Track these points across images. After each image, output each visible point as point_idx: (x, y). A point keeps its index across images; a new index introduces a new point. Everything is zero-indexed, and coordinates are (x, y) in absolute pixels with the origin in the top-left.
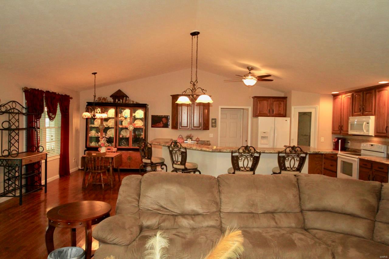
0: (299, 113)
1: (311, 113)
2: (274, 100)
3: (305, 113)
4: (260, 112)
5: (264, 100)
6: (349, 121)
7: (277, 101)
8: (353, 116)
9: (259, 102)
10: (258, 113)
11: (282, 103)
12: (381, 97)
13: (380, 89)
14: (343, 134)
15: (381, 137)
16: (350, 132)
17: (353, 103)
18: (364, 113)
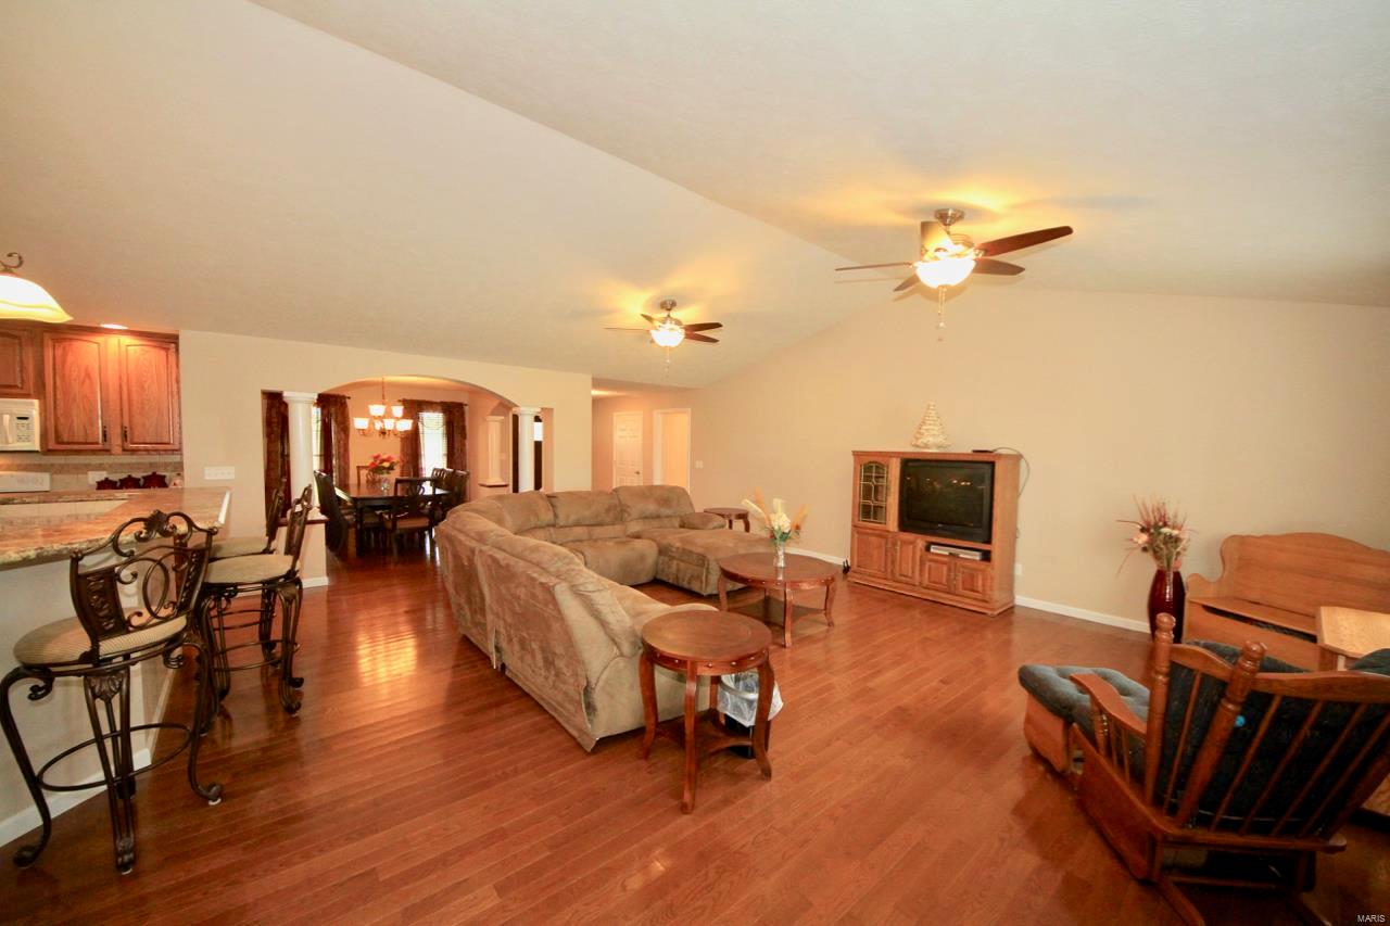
12: (69, 356)
13: (62, 336)
15: (77, 452)
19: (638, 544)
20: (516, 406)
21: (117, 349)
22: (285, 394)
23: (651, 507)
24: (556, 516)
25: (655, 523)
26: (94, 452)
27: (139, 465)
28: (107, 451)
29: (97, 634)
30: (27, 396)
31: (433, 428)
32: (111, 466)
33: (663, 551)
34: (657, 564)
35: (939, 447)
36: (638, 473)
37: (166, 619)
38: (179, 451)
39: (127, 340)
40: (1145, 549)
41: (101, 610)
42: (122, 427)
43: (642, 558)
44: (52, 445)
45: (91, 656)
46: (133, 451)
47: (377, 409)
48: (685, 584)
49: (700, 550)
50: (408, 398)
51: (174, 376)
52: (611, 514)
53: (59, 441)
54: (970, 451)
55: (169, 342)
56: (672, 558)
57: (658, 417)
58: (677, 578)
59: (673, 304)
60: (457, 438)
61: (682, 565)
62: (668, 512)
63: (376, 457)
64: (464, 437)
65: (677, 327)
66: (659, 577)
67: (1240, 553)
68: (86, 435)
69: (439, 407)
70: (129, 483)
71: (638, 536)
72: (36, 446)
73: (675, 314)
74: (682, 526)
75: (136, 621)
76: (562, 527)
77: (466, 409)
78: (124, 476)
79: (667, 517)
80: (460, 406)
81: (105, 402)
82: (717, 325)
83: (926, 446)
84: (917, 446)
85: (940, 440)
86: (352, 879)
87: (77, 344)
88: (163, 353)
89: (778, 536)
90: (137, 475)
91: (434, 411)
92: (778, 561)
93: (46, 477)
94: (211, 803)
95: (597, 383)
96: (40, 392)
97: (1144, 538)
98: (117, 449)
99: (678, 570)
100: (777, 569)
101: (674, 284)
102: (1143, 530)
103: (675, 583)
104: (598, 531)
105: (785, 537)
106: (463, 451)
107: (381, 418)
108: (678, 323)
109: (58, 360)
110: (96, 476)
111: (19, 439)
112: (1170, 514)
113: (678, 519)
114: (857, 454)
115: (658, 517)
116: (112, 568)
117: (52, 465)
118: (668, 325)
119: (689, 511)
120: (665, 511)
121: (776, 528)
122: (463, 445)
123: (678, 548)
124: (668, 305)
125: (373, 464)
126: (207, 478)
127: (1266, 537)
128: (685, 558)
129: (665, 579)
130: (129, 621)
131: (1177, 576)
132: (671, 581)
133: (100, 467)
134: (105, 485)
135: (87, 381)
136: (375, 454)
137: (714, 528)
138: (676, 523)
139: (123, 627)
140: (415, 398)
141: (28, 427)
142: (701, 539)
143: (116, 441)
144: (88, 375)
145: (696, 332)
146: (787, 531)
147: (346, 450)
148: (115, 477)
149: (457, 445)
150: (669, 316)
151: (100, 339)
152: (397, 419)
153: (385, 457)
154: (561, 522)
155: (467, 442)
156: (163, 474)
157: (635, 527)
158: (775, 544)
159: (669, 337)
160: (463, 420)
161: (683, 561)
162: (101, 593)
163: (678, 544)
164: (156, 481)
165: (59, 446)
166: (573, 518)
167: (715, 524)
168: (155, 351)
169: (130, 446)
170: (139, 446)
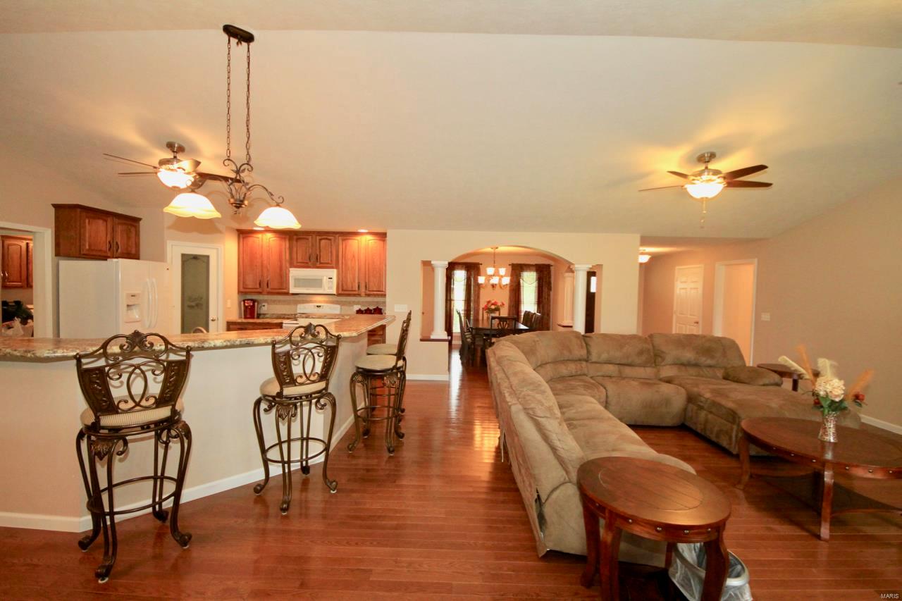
0: (183, 255)
1: (208, 257)
2: (116, 220)
3: (195, 257)
4: (90, 246)
5: (99, 218)
6: (291, 275)
7: (125, 224)
8: (292, 265)
9: (87, 221)
10: (87, 247)
11: (133, 230)
12: (348, 248)
13: (345, 238)
14: (269, 293)
15: (349, 295)
16: (292, 290)
17: (291, 249)
18: (318, 264)
19: (666, 389)
20: (573, 264)
21: (365, 242)
22: (432, 263)
23: (689, 355)
24: (589, 352)
25: (692, 371)
26: (354, 295)
27: (371, 302)
28: (359, 295)
29: (282, 384)
30: (332, 268)
31: (529, 283)
32: (363, 302)
33: (691, 399)
34: (685, 410)
36: (697, 323)
37: (314, 382)
38: (384, 296)
39: (369, 237)
41: (284, 371)
42: (366, 283)
43: (667, 402)
44: (340, 292)
45: (280, 394)
46: (369, 295)
47: (490, 271)
48: (713, 438)
49: (730, 405)
50: (515, 262)
52: (644, 358)
53: (342, 290)
55: (382, 236)
56: (701, 408)
57: (721, 270)
58: (705, 429)
59: (713, 156)
60: (545, 289)
61: (710, 416)
62: (709, 362)
63: (489, 302)
64: (550, 289)
65: (715, 177)
66: (688, 424)
68: (352, 287)
69: (534, 268)
70: (368, 311)
71: (669, 381)
72: (335, 292)
73: (712, 166)
74: (726, 378)
75: (299, 380)
76: (593, 363)
77: (552, 268)
78: (366, 308)
79: (710, 366)
80: (548, 266)
81: (359, 270)
82: (761, 168)
86: (358, 569)
87: (350, 242)
88: (381, 242)
89: (825, 404)
90: (371, 308)
91: (531, 270)
92: (825, 433)
93: (338, 306)
94: (332, 492)
95: (645, 241)
96: (337, 267)
98: (363, 294)
99: (706, 421)
100: (823, 445)
101: (709, 135)
103: (703, 433)
104: (628, 371)
105: (837, 407)
106: (549, 300)
107: (491, 276)
108: (716, 172)
109: (344, 250)
110: (357, 308)
111: (329, 288)
113: (722, 371)
115: (696, 365)
116: (288, 352)
117: (342, 301)
118: (705, 177)
119: (736, 363)
120: (704, 360)
121: (822, 393)
122: (549, 295)
123: (707, 399)
124: (706, 158)
125: (486, 306)
126: (395, 310)
128: (714, 410)
129: (694, 427)
130: (296, 380)
132: (699, 431)
133: (358, 303)
134: (359, 312)
135: (353, 259)
136: (488, 300)
137: (764, 385)
138: (720, 374)
139: (293, 382)
140: (519, 262)
141: (332, 282)
142: (737, 395)
143: (363, 289)
144: (354, 256)
145: (736, 179)
146: (837, 400)
147: (478, 297)
148: (363, 308)
149: (545, 295)
150: (706, 168)
151: (358, 238)
152: (502, 277)
153: (493, 302)
154: (594, 358)
155: (552, 293)
156: (380, 307)
157: (667, 372)
158: (823, 412)
159: (708, 188)
160: (550, 278)
161: (711, 412)
162: (285, 363)
163: (708, 395)
164: (378, 311)
165: (344, 292)
166: (604, 356)
167: (766, 381)
168: (378, 242)
169: (368, 292)
170: (372, 293)
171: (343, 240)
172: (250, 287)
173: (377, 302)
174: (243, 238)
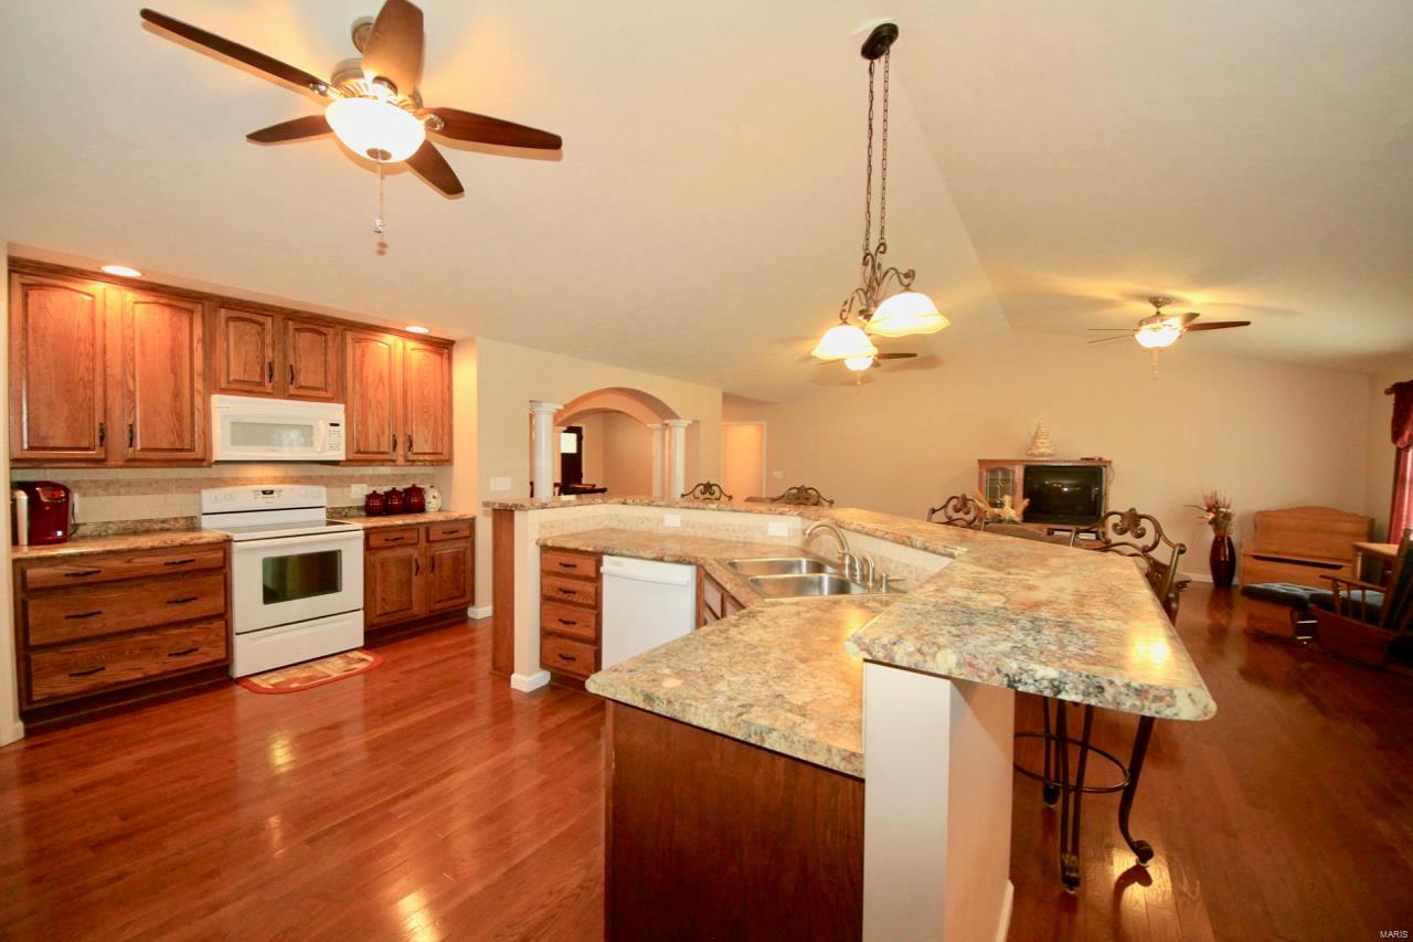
8: (217, 388)
12: (367, 360)
13: (363, 336)
14: (131, 462)
15: (369, 462)
16: (218, 455)
17: (209, 342)
18: (292, 390)
21: (395, 353)
26: (383, 463)
28: (394, 462)
30: (332, 400)
35: (1050, 455)
39: (413, 344)
40: (1211, 523)
42: (408, 436)
46: (413, 462)
51: (446, 383)
53: (359, 451)
54: (1078, 459)
55: (443, 347)
67: (1263, 522)
68: (380, 446)
72: (340, 455)
83: (1042, 455)
84: (1033, 455)
85: (1049, 451)
87: (372, 344)
88: (438, 358)
96: (342, 399)
97: (1211, 516)
98: (401, 460)
102: (1209, 510)
109: (358, 363)
111: (332, 447)
112: (1220, 497)
114: (982, 462)
126: (491, 488)
127: (1280, 511)
131: (1229, 539)
134: (372, 497)
135: (380, 385)
141: (339, 435)
143: (402, 450)
144: (381, 380)
151: (388, 340)
156: (422, 486)
168: (431, 355)
169: (411, 457)
170: (421, 457)
171: (359, 341)
172: (58, 443)
173: (414, 476)
174: (27, 287)
